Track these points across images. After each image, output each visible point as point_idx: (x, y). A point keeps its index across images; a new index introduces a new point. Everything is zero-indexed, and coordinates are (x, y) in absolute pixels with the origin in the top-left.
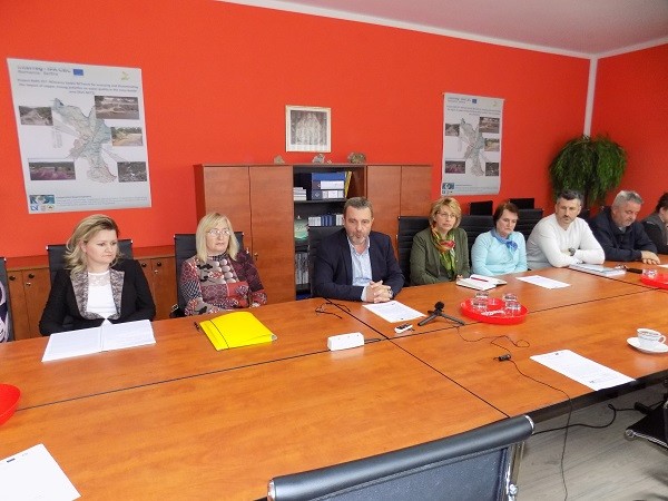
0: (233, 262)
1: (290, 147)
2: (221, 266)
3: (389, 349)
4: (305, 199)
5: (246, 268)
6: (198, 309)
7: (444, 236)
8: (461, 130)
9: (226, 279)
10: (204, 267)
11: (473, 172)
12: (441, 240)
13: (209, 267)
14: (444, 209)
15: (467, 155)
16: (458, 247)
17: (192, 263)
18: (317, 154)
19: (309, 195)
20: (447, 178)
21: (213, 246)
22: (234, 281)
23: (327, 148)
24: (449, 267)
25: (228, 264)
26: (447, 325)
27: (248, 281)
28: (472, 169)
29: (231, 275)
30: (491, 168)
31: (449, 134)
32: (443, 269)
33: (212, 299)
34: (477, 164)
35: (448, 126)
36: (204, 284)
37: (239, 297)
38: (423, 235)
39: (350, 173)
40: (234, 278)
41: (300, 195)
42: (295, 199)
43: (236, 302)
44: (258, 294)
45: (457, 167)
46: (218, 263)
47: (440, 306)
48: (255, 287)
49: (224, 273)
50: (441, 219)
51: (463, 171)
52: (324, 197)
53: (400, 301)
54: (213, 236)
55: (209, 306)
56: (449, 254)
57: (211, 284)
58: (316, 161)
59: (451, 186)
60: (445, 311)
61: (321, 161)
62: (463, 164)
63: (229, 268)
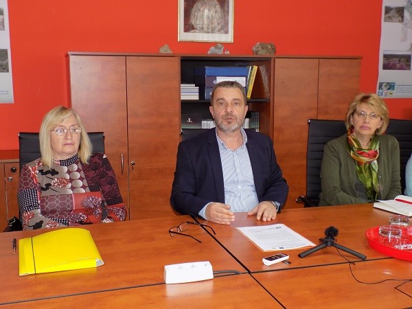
0: (85, 168)
1: (183, 36)
2: (69, 172)
3: (245, 287)
4: (196, 98)
5: (102, 176)
6: (33, 222)
8: (406, 14)
9: (73, 188)
10: (48, 172)
12: (360, 149)
13: (54, 172)
14: (364, 108)
16: (384, 158)
17: (33, 168)
18: (215, 44)
19: (201, 93)
21: (59, 147)
22: (83, 191)
23: (229, 38)
24: (369, 184)
25: (78, 170)
26: (340, 259)
27: (103, 192)
29: (81, 183)
31: (389, 19)
32: (360, 186)
33: (53, 212)
35: (388, 10)
36: (44, 193)
37: (88, 211)
40: (84, 187)
42: (183, 98)
43: (84, 217)
44: (115, 208)
46: (66, 169)
47: (332, 233)
48: (113, 199)
49: (71, 180)
50: (358, 121)
53: (289, 224)
54: (59, 136)
55: (46, 220)
56: (370, 168)
57: (53, 193)
58: (212, 52)
59: (391, 86)
60: (339, 240)
61: (219, 52)
63: (78, 175)
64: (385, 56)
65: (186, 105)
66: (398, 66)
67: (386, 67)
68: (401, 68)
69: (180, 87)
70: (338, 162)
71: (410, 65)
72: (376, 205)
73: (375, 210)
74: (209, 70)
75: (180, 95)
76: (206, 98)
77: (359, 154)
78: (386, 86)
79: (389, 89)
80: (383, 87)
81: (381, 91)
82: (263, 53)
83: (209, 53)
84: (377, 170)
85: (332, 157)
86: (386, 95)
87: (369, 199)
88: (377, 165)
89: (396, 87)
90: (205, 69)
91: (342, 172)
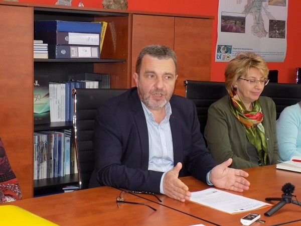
7: (248, 107)
11: (255, 32)
15: (248, 9)
20: (224, 38)
28: (254, 28)
30: (276, 27)
34: (259, 21)
38: (220, 105)
39: (105, 24)
41: (41, 51)
45: (235, 24)
51: (241, 29)
52: (73, 55)
59: (228, 49)
62: (242, 21)
64: (223, 18)
65: (39, 65)
66: (234, 28)
67: (224, 29)
68: (237, 31)
69: (33, 43)
70: (226, 126)
71: (244, 28)
72: (278, 166)
73: (277, 171)
74: (60, 25)
75: (33, 53)
76: (57, 57)
77: (247, 116)
78: (224, 49)
79: (226, 52)
80: (221, 50)
81: (219, 54)
82: (114, 8)
83: (57, 3)
84: (264, 132)
85: (220, 120)
86: (224, 59)
87: (259, 162)
88: (263, 127)
89: (232, 50)
90: (55, 23)
91: (232, 136)
